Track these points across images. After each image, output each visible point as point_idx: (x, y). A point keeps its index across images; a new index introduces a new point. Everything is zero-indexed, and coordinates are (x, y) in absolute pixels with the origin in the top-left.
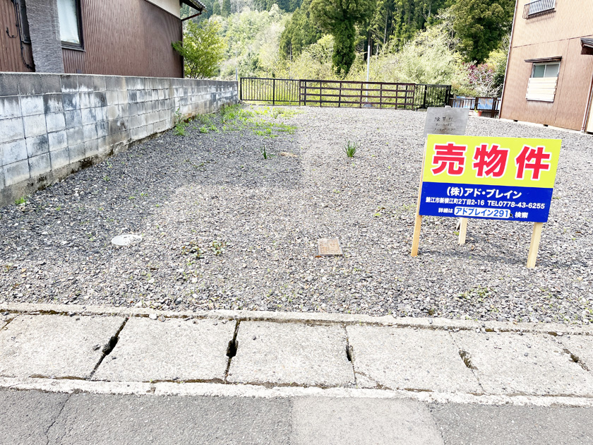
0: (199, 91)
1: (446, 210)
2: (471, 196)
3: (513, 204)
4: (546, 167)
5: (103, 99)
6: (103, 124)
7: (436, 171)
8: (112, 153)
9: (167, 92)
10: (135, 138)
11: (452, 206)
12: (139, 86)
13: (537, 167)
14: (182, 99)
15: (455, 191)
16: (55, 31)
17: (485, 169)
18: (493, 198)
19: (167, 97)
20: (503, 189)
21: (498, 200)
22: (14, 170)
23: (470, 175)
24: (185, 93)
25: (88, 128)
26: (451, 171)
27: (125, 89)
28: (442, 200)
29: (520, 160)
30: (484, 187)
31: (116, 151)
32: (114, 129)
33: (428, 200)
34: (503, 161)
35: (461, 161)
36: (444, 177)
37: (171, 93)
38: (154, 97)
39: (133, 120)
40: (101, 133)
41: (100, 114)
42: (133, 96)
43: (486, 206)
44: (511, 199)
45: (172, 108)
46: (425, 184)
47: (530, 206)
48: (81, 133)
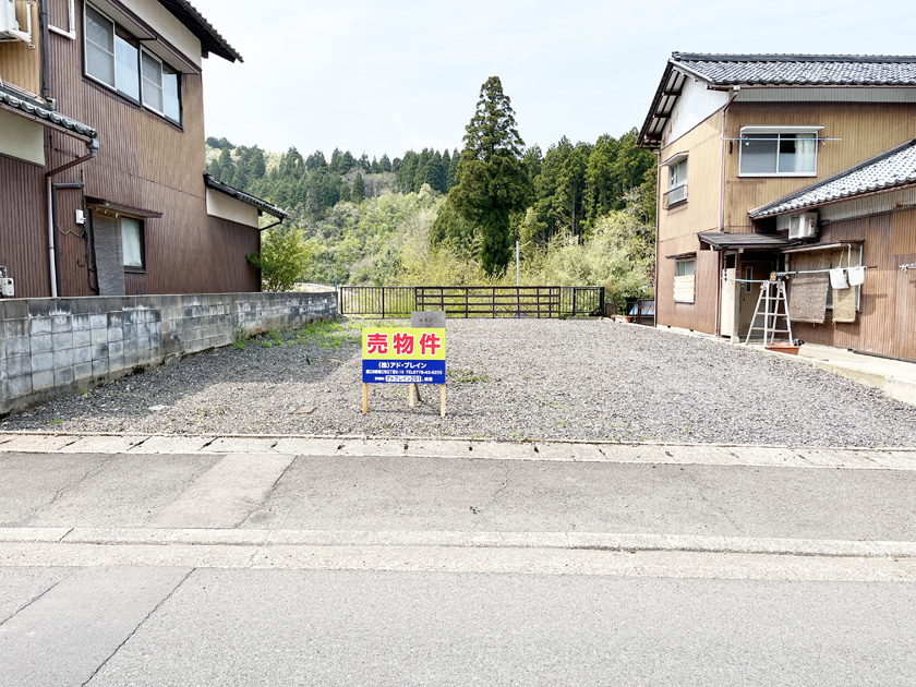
0: (271, 305)
1: (380, 379)
2: (395, 368)
3: (422, 372)
4: (439, 346)
5: (157, 316)
6: (157, 337)
7: (370, 352)
8: (163, 363)
9: (228, 308)
10: (189, 351)
11: (384, 375)
12: (196, 303)
13: (433, 347)
14: (247, 314)
15: (384, 365)
16: (119, 258)
17: (401, 349)
18: (409, 368)
19: (228, 312)
20: (415, 362)
21: (412, 370)
22: (81, 369)
23: (392, 354)
24: (253, 307)
25: (142, 339)
26: (380, 351)
27: (180, 306)
28: (376, 372)
29: (422, 342)
30: (403, 362)
31: (168, 362)
32: (167, 342)
33: (368, 372)
34: (411, 343)
35: (386, 344)
36: (376, 356)
37: (234, 308)
38: (212, 312)
39: (186, 334)
40: (153, 344)
41: (154, 328)
42: (189, 312)
43: (405, 374)
44: (420, 369)
45: (234, 323)
46: (364, 361)
47: (433, 372)
48: (135, 344)
